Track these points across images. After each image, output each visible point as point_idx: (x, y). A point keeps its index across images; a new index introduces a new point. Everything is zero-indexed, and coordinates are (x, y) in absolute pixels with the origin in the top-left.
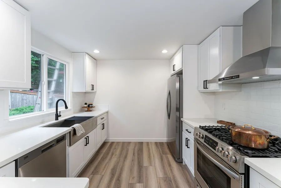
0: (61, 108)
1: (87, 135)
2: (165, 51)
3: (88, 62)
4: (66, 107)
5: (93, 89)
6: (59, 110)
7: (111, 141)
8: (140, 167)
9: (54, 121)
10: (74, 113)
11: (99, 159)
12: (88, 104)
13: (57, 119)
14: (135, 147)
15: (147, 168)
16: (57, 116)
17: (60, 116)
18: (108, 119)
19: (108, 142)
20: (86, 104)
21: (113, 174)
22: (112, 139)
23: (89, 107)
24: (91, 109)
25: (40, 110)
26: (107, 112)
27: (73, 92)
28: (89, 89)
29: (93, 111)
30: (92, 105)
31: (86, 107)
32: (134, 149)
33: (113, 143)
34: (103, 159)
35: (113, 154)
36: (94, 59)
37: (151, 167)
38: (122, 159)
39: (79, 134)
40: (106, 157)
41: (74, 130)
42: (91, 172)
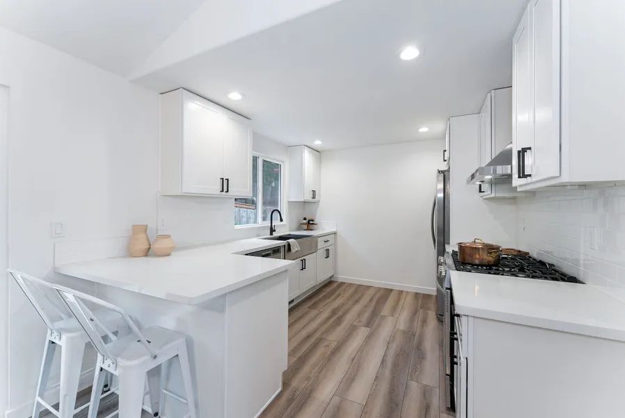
0: (276, 223)
1: (304, 258)
2: (424, 129)
3: (307, 157)
4: (281, 220)
5: (314, 197)
6: (273, 225)
7: (340, 281)
8: (375, 313)
9: (269, 236)
10: (290, 231)
11: (321, 296)
12: (308, 220)
13: (271, 234)
14: (376, 293)
15: (384, 317)
16: (272, 231)
17: (275, 231)
18: (335, 244)
19: (336, 282)
20: (305, 219)
21: (334, 312)
22: (341, 277)
23: (310, 224)
24: (311, 227)
25: (255, 222)
26: (335, 233)
27: (288, 202)
28: (308, 197)
29: (315, 229)
30: (313, 221)
31: (305, 224)
32: (374, 296)
33: (343, 283)
34: (325, 298)
35: (339, 295)
36: (316, 151)
37: (391, 317)
38: (350, 303)
39: (294, 250)
40: (329, 297)
41: (289, 245)
42: (308, 306)
